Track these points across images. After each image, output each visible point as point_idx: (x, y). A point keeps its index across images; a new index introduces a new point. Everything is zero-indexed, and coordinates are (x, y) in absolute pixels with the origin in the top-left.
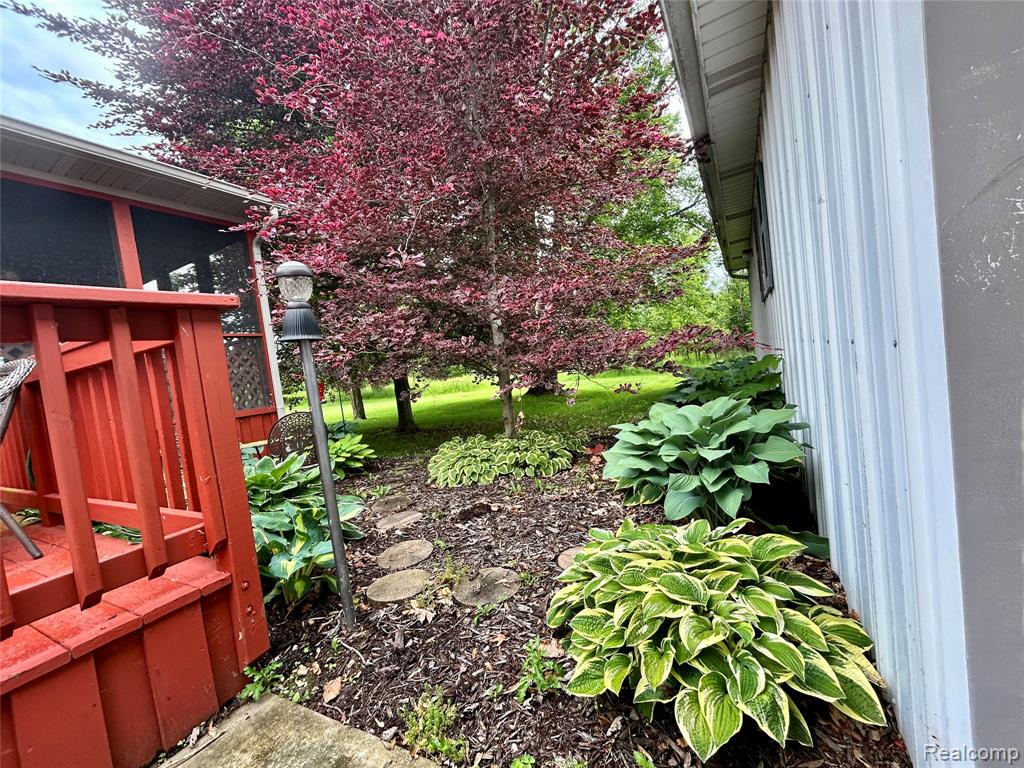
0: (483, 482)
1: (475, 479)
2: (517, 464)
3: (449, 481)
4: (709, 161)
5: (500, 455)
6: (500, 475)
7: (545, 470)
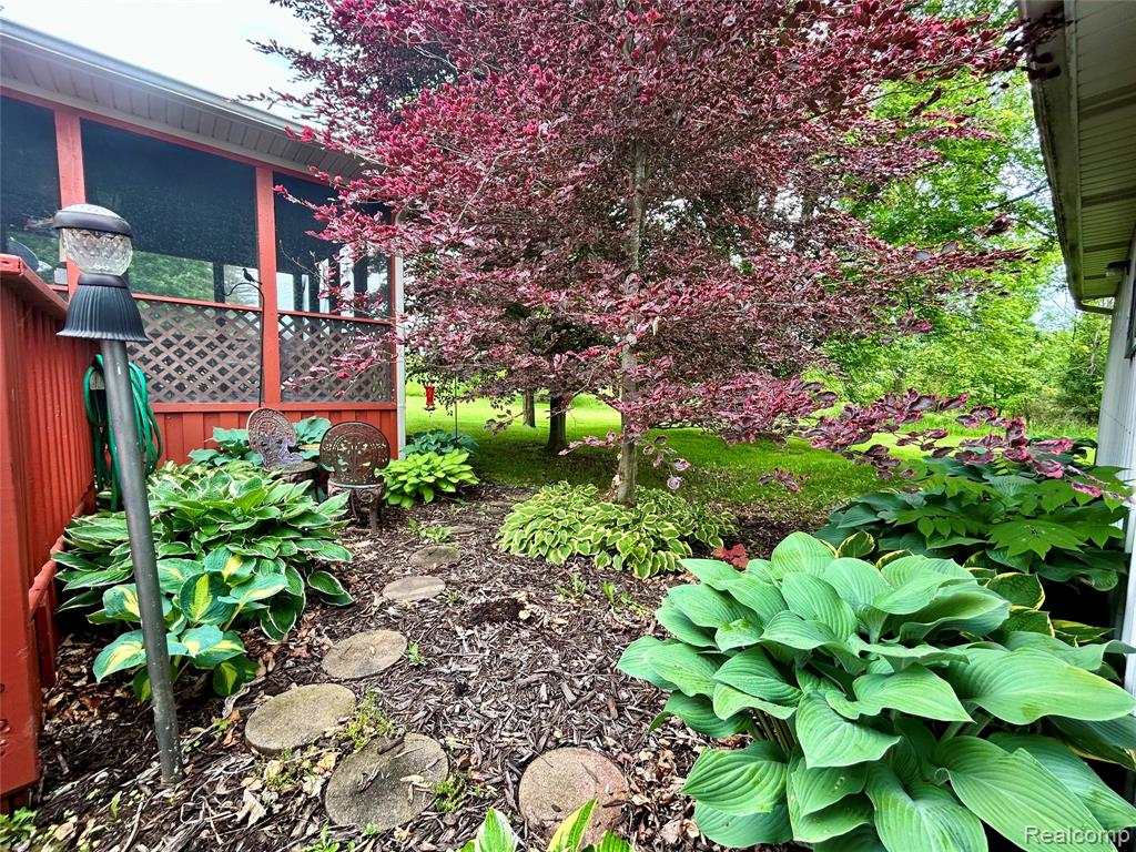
0: (552, 559)
1: (543, 552)
2: (603, 546)
3: (512, 544)
4: (1056, 72)
5: (588, 526)
6: (579, 554)
7: (639, 565)
